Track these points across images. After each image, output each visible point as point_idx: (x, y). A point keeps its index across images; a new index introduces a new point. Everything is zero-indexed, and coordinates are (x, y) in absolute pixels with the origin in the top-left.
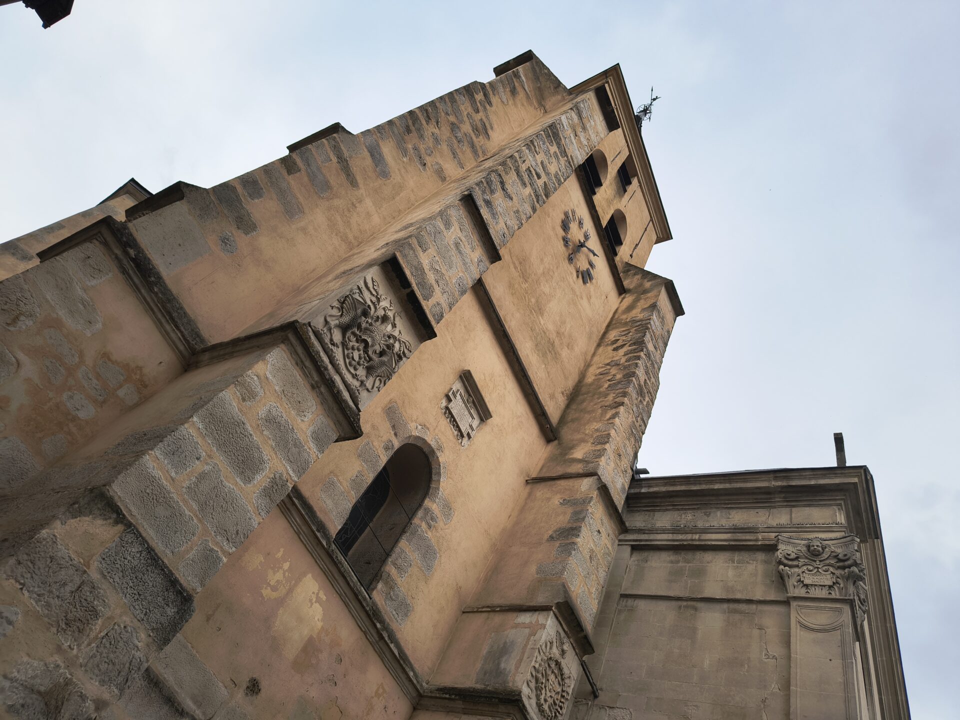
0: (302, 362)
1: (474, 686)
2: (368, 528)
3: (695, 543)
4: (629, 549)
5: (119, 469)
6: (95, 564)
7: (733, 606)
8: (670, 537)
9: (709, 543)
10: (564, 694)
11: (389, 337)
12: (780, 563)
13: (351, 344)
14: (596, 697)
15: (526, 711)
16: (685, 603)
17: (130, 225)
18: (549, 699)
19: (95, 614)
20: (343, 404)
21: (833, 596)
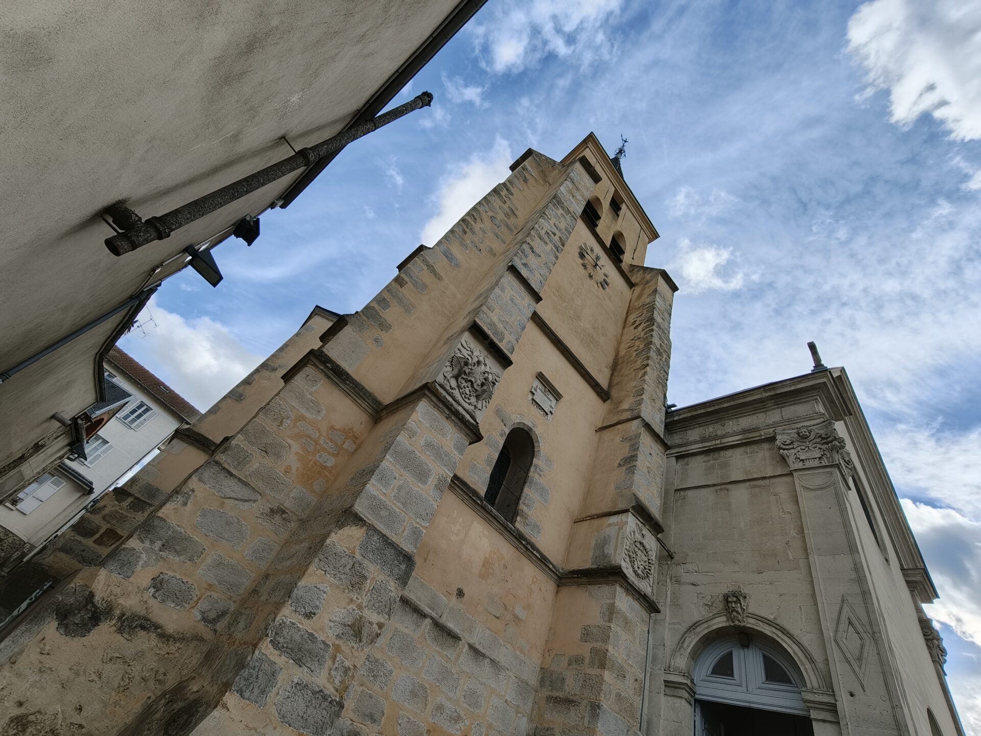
0: (437, 405)
1: (591, 567)
2: (503, 486)
3: (718, 446)
4: (674, 459)
5: (356, 495)
6: (357, 552)
7: (752, 483)
8: (701, 445)
9: (728, 444)
10: (650, 561)
11: (484, 373)
12: (780, 448)
13: (463, 385)
14: (672, 558)
15: (627, 577)
16: (719, 487)
17: (324, 349)
18: (641, 567)
19: (365, 578)
20: (467, 423)
21: (823, 464)
